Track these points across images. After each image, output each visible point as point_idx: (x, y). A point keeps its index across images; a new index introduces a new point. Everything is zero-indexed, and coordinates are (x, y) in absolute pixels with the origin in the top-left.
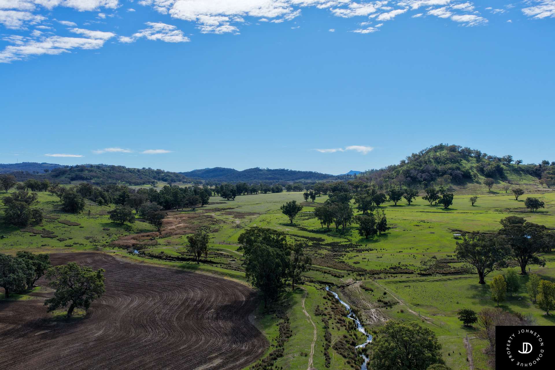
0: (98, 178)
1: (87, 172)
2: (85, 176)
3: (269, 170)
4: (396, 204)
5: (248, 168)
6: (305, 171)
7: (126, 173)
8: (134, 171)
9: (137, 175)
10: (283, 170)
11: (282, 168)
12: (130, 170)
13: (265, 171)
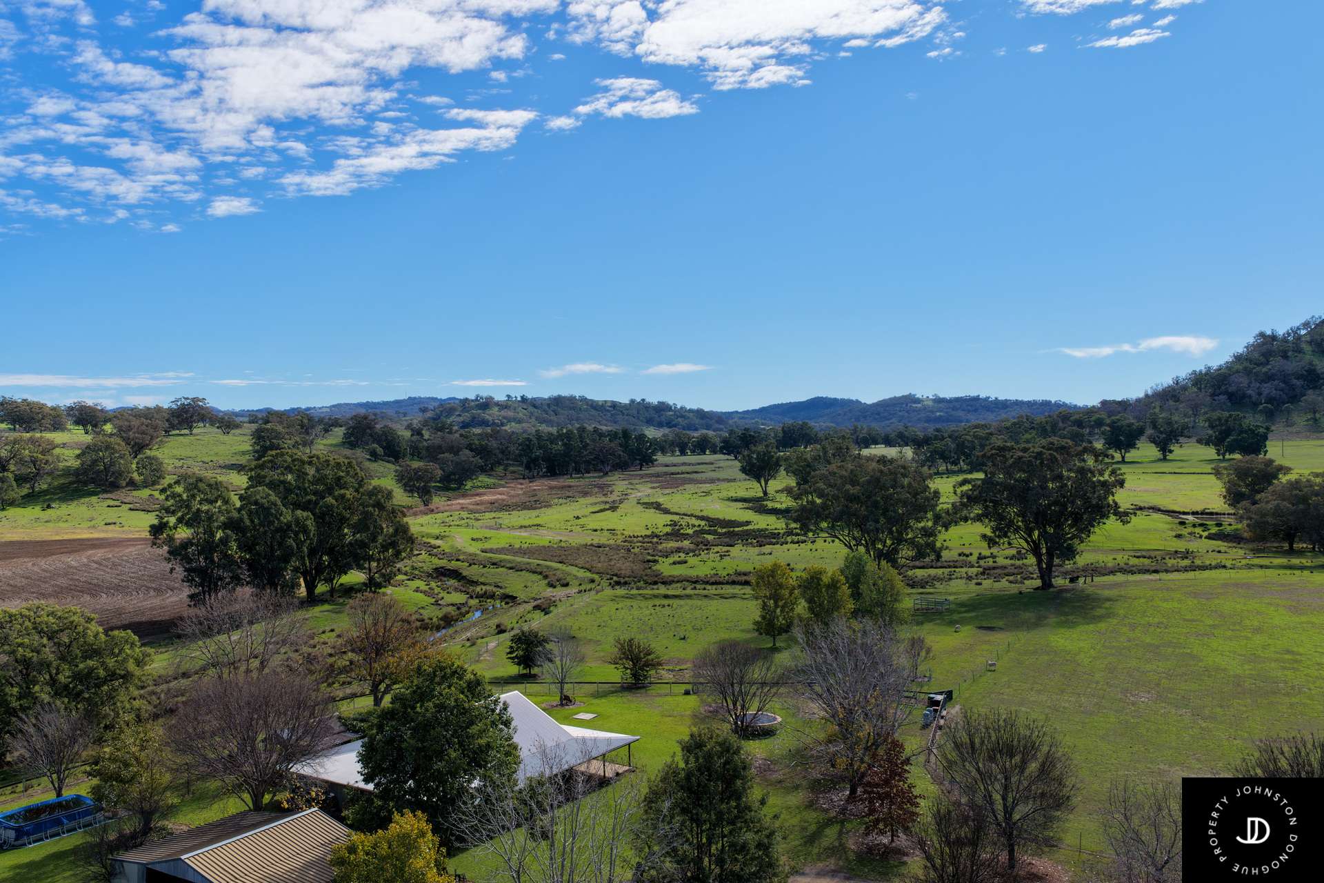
0: (520, 422)
1: (496, 409)
2: (490, 419)
3: (939, 401)
4: (1123, 457)
5: (887, 397)
6: (1030, 399)
7: (586, 410)
8: (602, 406)
9: (609, 414)
10: (977, 399)
11: (973, 394)
12: (597, 405)
13: (930, 403)
